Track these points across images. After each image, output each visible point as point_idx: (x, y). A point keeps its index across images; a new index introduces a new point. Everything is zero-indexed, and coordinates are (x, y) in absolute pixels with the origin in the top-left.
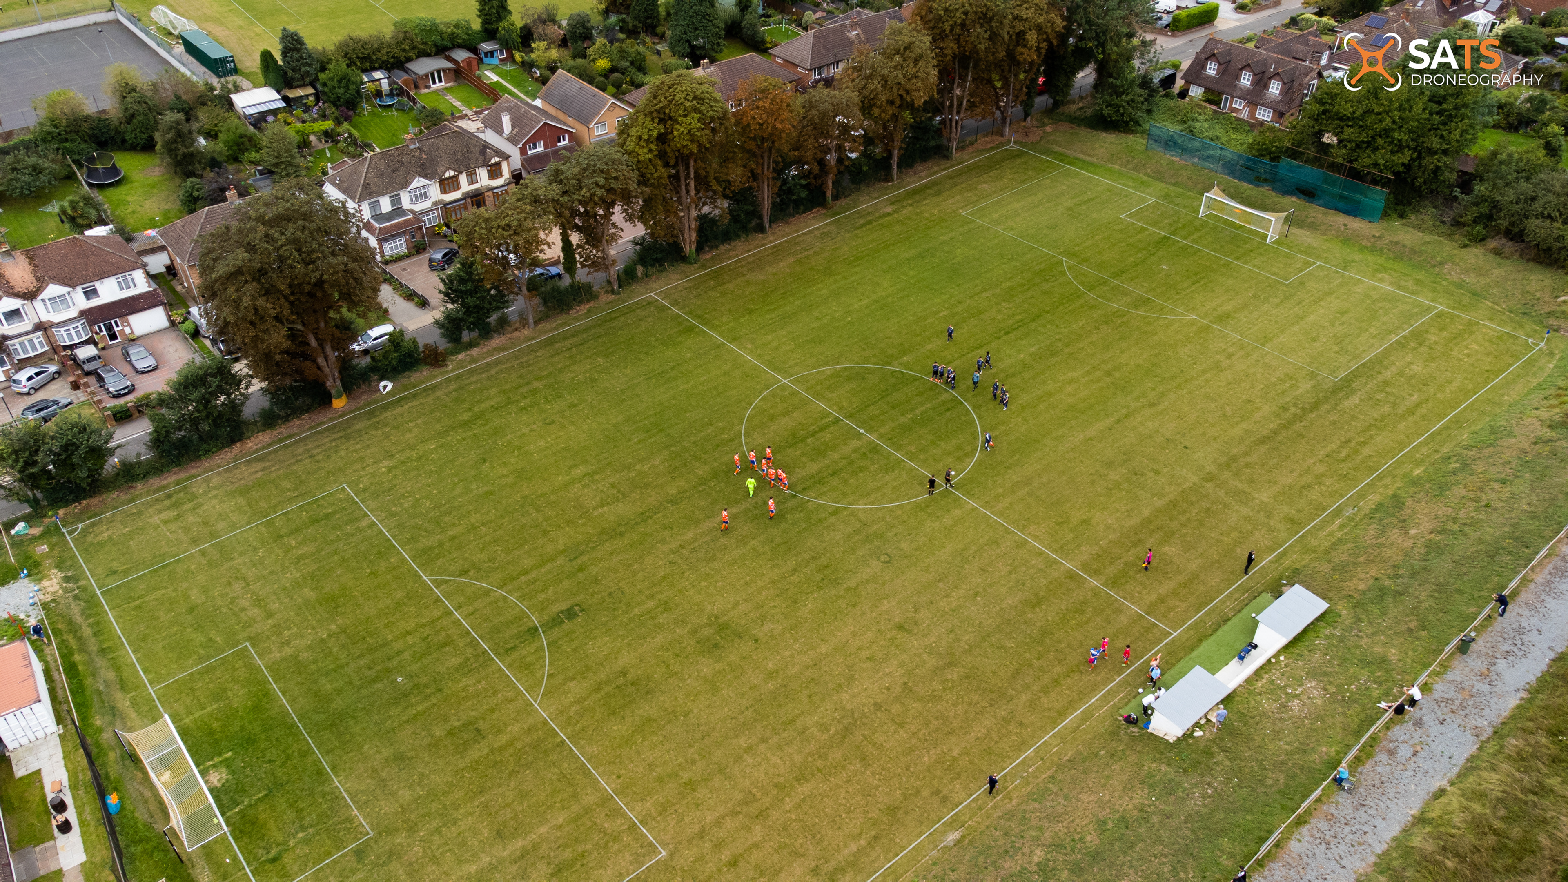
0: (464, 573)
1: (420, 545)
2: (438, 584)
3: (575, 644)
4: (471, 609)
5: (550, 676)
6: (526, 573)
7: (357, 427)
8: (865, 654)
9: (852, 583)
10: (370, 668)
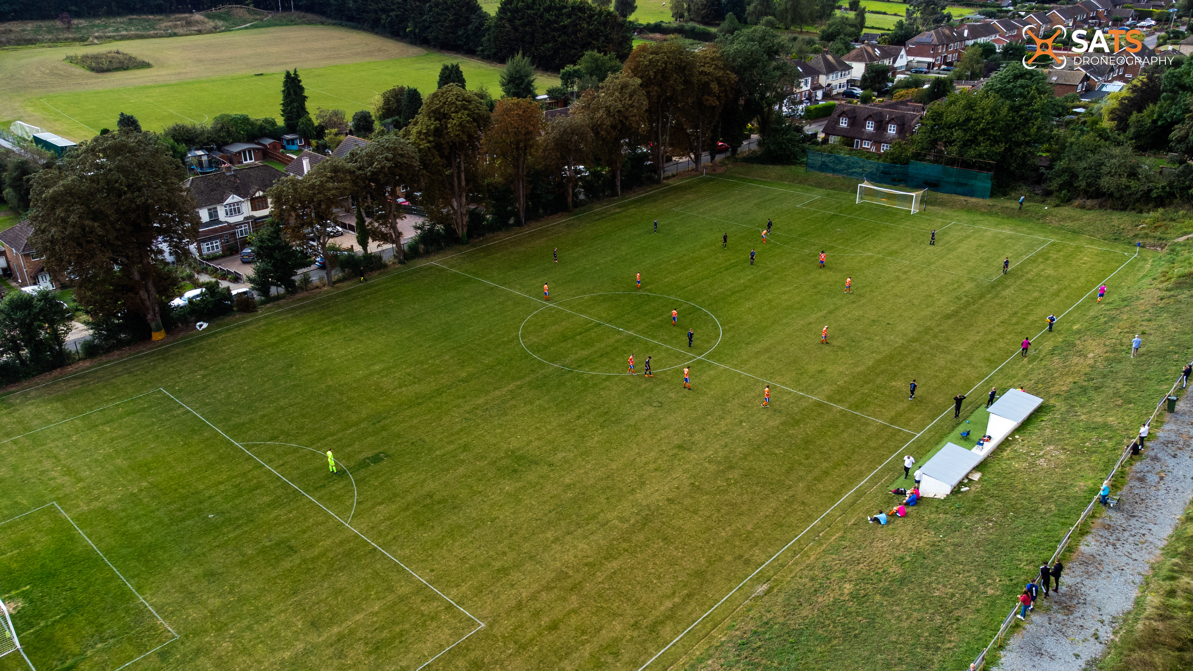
0: (274, 438)
1: (232, 423)
2: (249, 448)
3: (381, 480)
4: (281, 462)
5: (358, 503)
6: (333, 435)
7: (175, 352)
8: (652, 466)
9: (632, 422)
10: (180, 510)
